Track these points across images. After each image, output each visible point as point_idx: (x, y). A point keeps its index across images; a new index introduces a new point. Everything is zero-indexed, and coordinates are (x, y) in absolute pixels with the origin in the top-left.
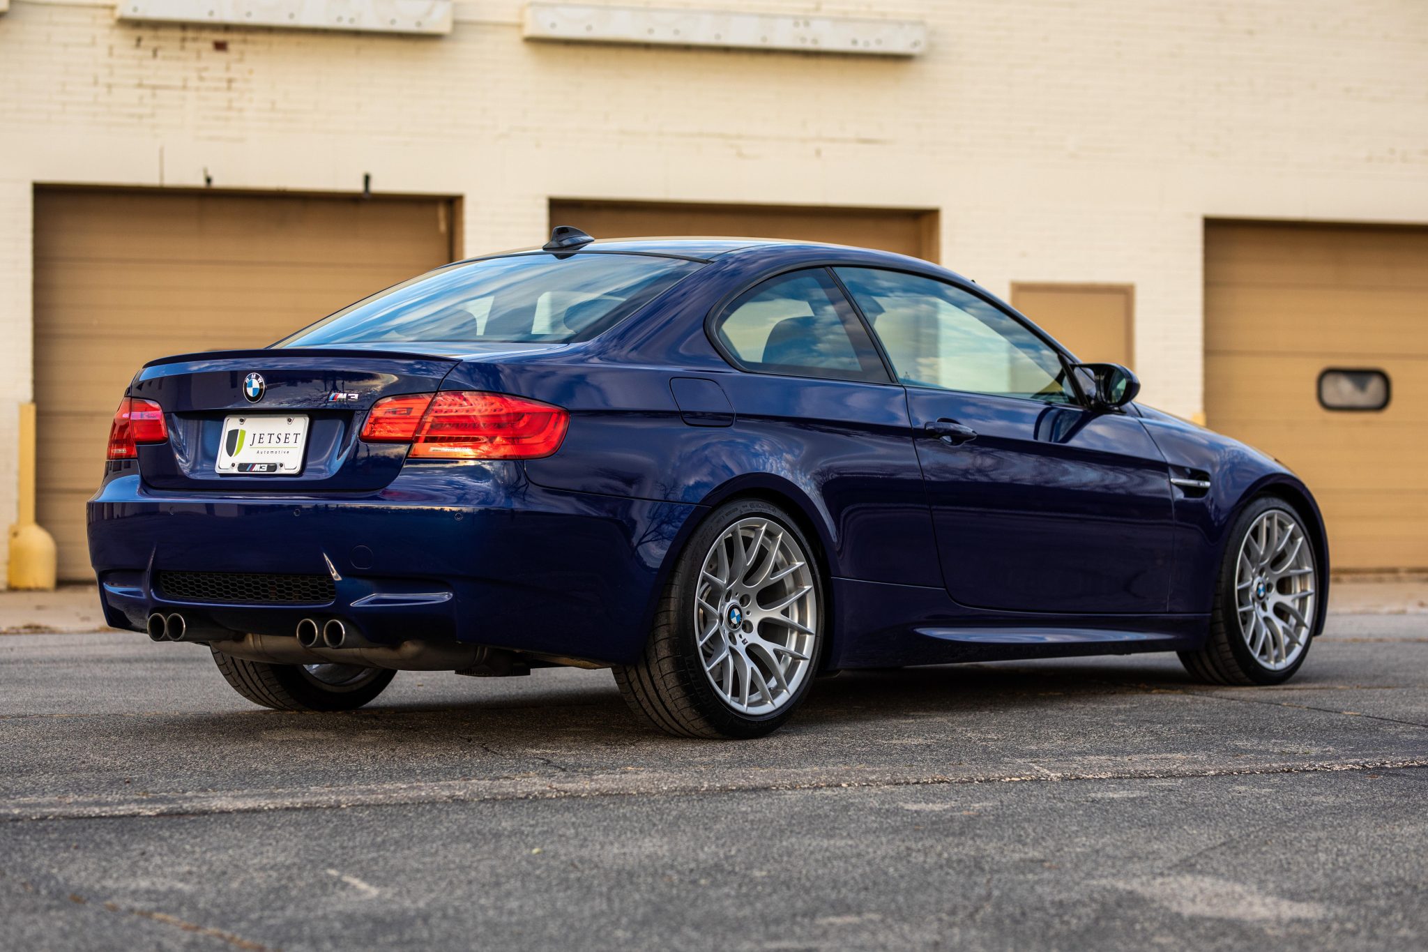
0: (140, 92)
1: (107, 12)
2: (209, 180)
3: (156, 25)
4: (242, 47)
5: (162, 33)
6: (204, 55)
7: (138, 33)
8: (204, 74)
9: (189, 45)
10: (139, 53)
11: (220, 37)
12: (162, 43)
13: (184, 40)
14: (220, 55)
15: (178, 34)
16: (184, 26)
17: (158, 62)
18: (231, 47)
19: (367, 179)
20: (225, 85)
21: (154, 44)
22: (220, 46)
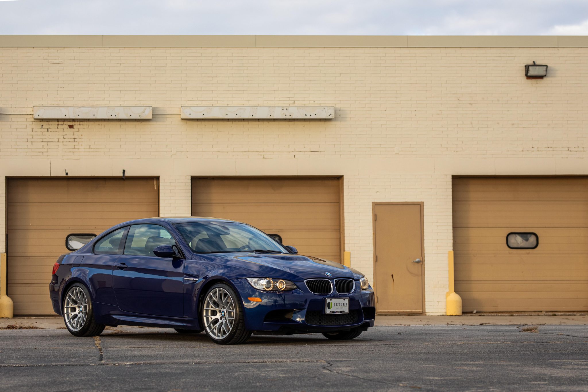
0: (43, 143)
1: (31, 116)
2: (67, 174)
3: (48, 120)
4: (79, 126)
5: (50, 123)
6: (65, 130)
7: (42, 123)
8: (65, 137)
9: (60, 127)
10: (42, 130)
11: (71, 123)
12: (50, 127)
13: (58, 125)
14: (71, 129)
15: (56, 123)
16: (58, 120)
17: (49, 133)
18: (74, 127)
19: (124, 171)
20: (73, 140)
21: (48, 127)
22: (71, 127)
